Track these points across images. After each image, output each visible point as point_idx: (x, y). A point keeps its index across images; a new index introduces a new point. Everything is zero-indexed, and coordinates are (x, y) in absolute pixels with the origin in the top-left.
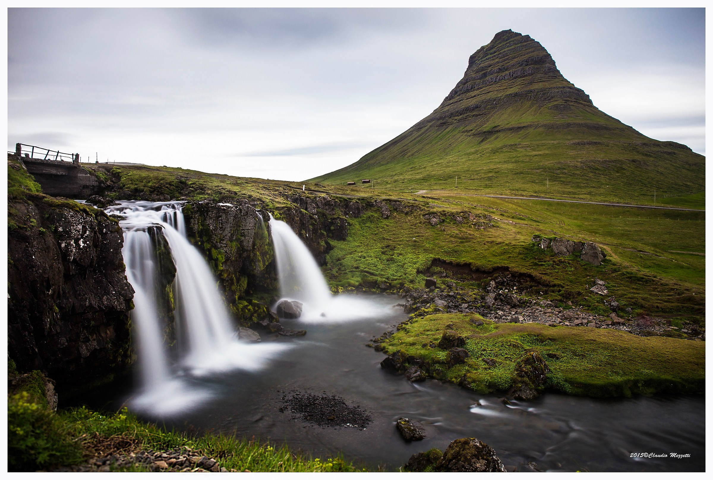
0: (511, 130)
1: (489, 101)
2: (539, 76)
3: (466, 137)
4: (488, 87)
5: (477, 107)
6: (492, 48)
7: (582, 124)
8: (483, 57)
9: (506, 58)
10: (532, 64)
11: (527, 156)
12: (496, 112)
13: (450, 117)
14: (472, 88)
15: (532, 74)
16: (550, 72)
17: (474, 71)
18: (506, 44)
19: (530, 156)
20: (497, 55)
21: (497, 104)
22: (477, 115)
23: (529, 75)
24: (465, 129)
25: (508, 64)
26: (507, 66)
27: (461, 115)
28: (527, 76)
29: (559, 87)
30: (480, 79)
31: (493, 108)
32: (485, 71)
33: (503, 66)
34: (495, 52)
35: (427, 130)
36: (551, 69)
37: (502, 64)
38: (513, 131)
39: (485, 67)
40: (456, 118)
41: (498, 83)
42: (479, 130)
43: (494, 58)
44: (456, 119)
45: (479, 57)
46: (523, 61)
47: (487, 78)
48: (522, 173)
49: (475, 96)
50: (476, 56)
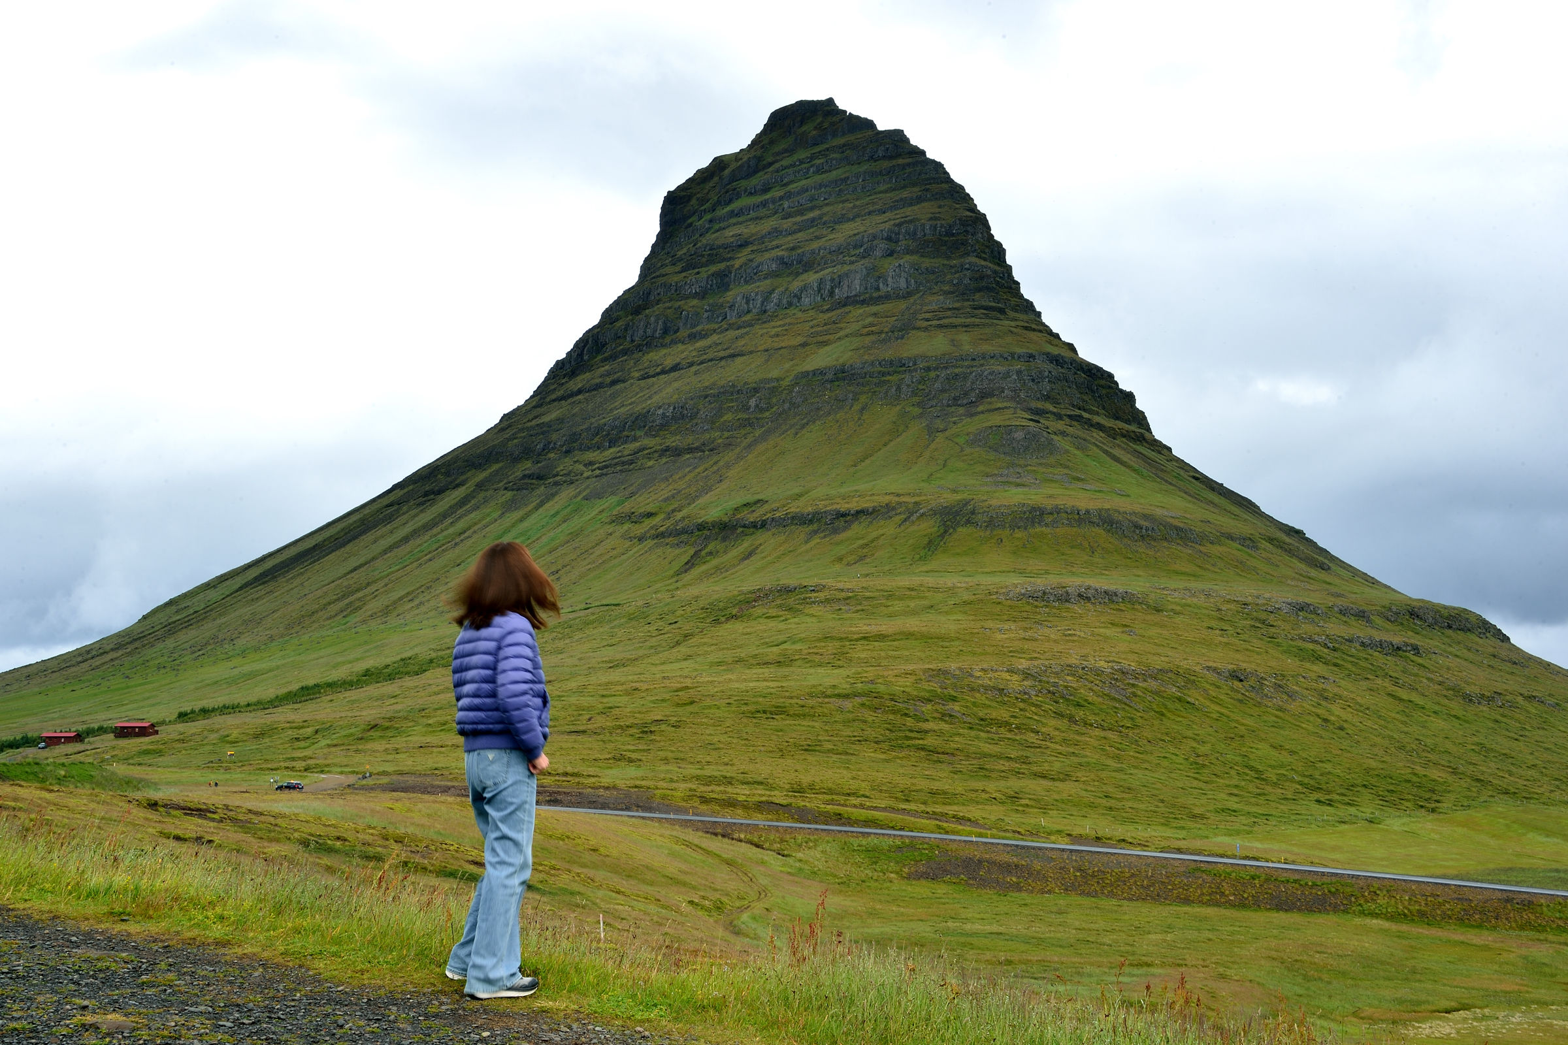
0: (811, 522)
1: (731, 392)
2: (935, 301)
3: (628, 543)
4: (732, 334)
5: (683, 417)
6: (755, 172)
7: (1088, 512)
8: (719, 203)
9: (811, 215)
10: (909, 251)
11: (832, 638)
12: (756, 442)
13: (568, 452)
14: (666, 331)
15: (908, 295)
16: (979, 290)
17: (680, 259)
18: (812, 158)
19: (841, 639)
20: (774, 201)
21: (762, 410)
22: (677, 452)
23: (898, 297)
24: (627, 507)
25: (815, 245)
26: (813, 252)
27: (611, 444)
28: (887, 297)
29: (1012, 355)
30: (702, 295)
31: (748, 423)
32: (722, 266)
33: (793, 249)
34: (766, 190)
35: (463, 502)
36: (982, 278)
37: (789, 241)
38: (815, 526)
39: (725, 247)
40: (591, 456)
41: (774, 317)
42: (679, 515)
43: (763, 212)
44: (591, 463)
45: (703, 201)
46: (875, 237)
47: (730, 296)
48: (780, 711)
49: (674, 369)
50: (689, 198)
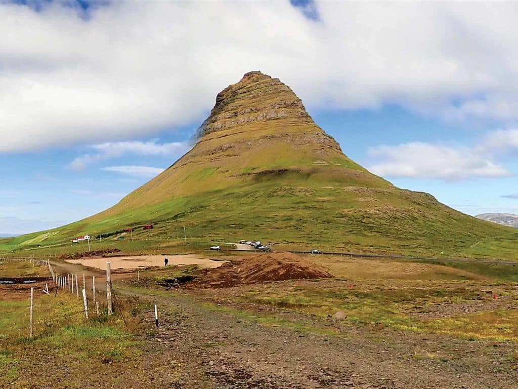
0: (272, 173)
1: (243, 141)
2: (292, 119)
4: (240, 127)
5: (231, 147)
6: (242, 88)
8: (232, 96)
10: (284, 107)
14: (222, 127)
16: (303, 117)
18: (256, 85)
20: (247, 95)
21: (252, 145)
23: (283, 118)
26: (259, 107)
27: (213, 154)
28: (279, 118)
29: (314, 132)
30: (231, 118)
31: (248, 149)
34: (245, 93)
36: (303, 114)
37: (253, 105)
39: (236, 106)
41: (251, 123)
42: (236, 171)
43: (244, 98)
44: (208, 159)
45: (227, 95)
46: (275, 104)
47: (238, 118)
49: (226, 136)
50: (223, 95)
